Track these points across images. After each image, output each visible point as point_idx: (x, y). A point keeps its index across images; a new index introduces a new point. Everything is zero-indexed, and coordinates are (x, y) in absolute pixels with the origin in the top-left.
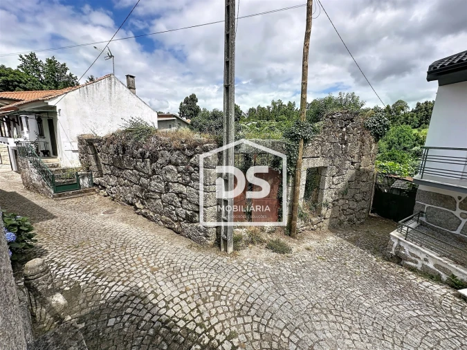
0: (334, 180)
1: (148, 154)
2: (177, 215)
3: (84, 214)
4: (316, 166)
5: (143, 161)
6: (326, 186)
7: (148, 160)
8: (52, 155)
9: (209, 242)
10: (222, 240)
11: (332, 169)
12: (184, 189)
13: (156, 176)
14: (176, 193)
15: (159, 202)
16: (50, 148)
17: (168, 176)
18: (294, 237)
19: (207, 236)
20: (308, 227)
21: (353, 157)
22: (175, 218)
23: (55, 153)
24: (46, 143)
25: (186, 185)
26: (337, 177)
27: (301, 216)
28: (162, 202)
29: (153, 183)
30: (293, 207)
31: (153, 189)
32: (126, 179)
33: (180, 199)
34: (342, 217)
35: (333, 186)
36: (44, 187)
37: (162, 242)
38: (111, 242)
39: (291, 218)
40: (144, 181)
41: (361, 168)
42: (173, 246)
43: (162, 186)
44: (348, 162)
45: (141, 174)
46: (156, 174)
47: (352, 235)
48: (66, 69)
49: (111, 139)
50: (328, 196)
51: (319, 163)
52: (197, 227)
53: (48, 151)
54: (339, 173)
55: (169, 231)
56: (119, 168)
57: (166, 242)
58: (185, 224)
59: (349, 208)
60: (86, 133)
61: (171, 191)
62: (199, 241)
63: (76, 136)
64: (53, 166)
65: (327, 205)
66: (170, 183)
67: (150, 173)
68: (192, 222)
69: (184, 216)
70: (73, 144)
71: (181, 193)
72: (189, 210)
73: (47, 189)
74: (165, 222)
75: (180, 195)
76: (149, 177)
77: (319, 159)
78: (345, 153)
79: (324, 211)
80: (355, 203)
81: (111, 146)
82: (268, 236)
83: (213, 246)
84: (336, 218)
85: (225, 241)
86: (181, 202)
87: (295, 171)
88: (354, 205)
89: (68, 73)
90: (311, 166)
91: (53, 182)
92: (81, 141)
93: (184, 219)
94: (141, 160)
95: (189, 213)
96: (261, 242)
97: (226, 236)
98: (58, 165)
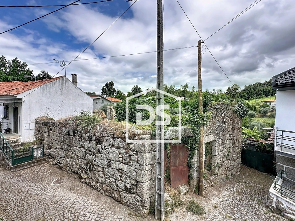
0: (221, 148)
1: (94, 138)
2: (117, 186)
3: (38, 185)
4: (210, 141)
5: (90, 143)
6: (217, 153)
7: (94, 142)
8: (13, 132)
9: (145, 211)
10: (156, 209)
11: (219, 142)
12: (124, 167)
13: (100, 155)
14: (117, 169)
15: (101, 174)
16: (12, 127)
17: (110, 156)
18: (202, 196)
19: (143, 206)
20: (208, 185)
21: (230, 131)
22: (115, 188)
23: (16, 131)
24: (9, 123)
25: (125, 164)
26: (222, 146)
27: (204, 177)
28: (104, 175)
29: (97, 160)
30: (200, 173)
31: (97, 164)
32: (73, 153)
33: (120, 174)
34: (228, 174)
35: (221, 153)
36: (4, 160)
37: (106, 212)
38: (64, 217)
39: (199, 181)
40: (89, 157)
41: (235, 138)
42: (116, 217)
43: (105, 162)
44: (227, 135)
45: (87, 151)
46: (100, 153)
47: (237, 187)
48: (26, 66)
49: (63, 124)
50: (217, 160)
51: (211, 138)
52: (134, 198)
53: (10, 129)
54: (223, 143)
55: (109, 200)
56: (68, 145)
57: (110, 212)
58: (123, 195)
59: (231, 166)
60: (42, 116)
61: (112, 167)
62: (136, 210)
63: (34, 118)
64: (13, 142)
65: (218, 166)
66: (112, 162)
67: (95, 152)
68: (130, 193)
69: (123, 188)
70: (31, 124)
71: (121, 170)
72: (127, 183)
73: (6, 162)
74: (106, 191)
75: (120, 171)
76: (94, 154)
77: (211, 136)
78: (225, 129)
79: (217, 170)
80: (234, 162)
81: (64, 129)
82: (185, 197)
83: (149, 214)
84: (224, 174)
85: (160, 211)
86: (121, 176)
87: (199, 147)
88: (233, 163)
89: (27, 68)
90: (207, 141)
91: (12, 157)
92: (37, 122)
93: (123, 190)
94: (88, 142)
95: (128, 186)
96: (182, 204)
97: (160, 206)
98: (17, 140)
